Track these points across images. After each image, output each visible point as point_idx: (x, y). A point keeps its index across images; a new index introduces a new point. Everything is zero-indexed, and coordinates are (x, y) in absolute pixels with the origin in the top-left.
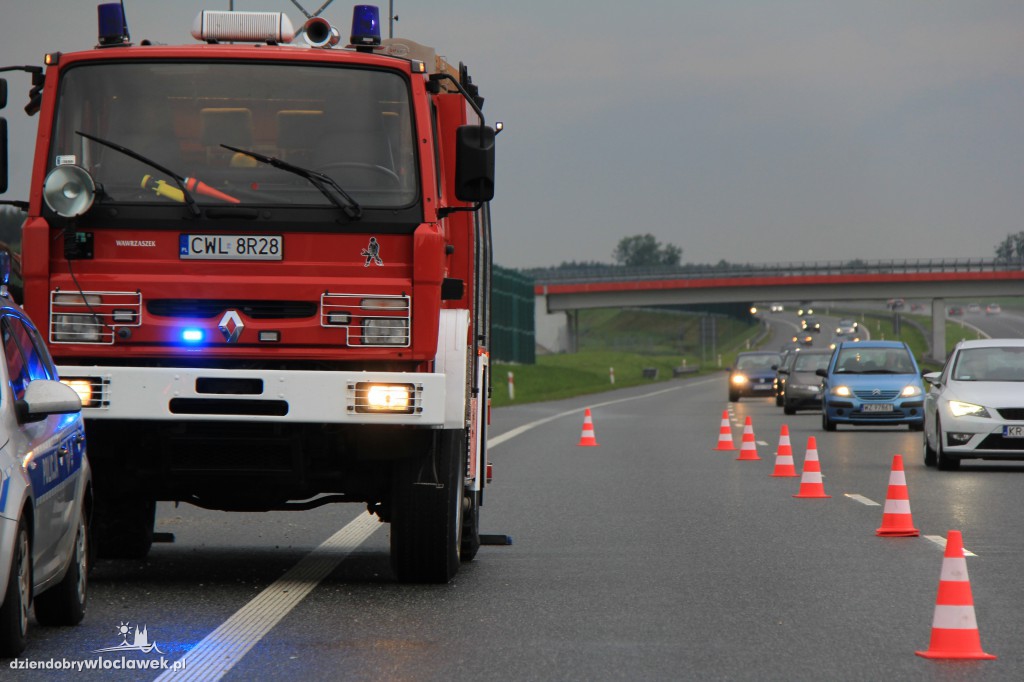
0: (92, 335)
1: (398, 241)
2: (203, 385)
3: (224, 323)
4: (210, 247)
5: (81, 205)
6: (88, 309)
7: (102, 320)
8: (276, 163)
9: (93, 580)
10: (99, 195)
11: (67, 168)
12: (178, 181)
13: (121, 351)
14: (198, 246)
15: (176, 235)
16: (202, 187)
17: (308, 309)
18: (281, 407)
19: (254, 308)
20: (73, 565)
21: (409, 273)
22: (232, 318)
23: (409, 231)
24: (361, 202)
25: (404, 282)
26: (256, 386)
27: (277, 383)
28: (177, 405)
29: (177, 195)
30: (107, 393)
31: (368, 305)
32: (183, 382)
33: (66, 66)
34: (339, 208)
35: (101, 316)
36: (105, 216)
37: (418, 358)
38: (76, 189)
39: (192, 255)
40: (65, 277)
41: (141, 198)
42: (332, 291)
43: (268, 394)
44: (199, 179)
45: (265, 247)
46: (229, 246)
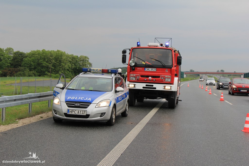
0: (134, 79)
1: (170, 69)
2: (146, 85)
3: (149, 78)
5: (133, 64)
6: (134, 76)
8: (156, 60)
10: (136, 63)
11: (132, 60)
12: (144, 62)
13: (138, 81)
14: (147, 69)
15: (144, 68)
16: (147, 63)
17: (159, 77)
18: (155, 88)
19: (153, 77)
21: (171, 73)
23: (171, 68)
24: (166, 65)
25: (170, 74)
26: (153, 86)
27: (155, 85)
28: (143, 88)
29: (144, 63)
30: (136, 86)
31: (166, 77)
32: (144, 85)
33: (133, 49)
34: (163, 65)
35: (135, 77)
36: (136, 66)
37: (171, 83)
38: (133, 63)
39: (146, 70)
40: (132, 72)
41: (140, 64)
42: (162, 75)
43: (154, 87)
44: (147, 62)
45: (154, 70)
46: (150, 69)
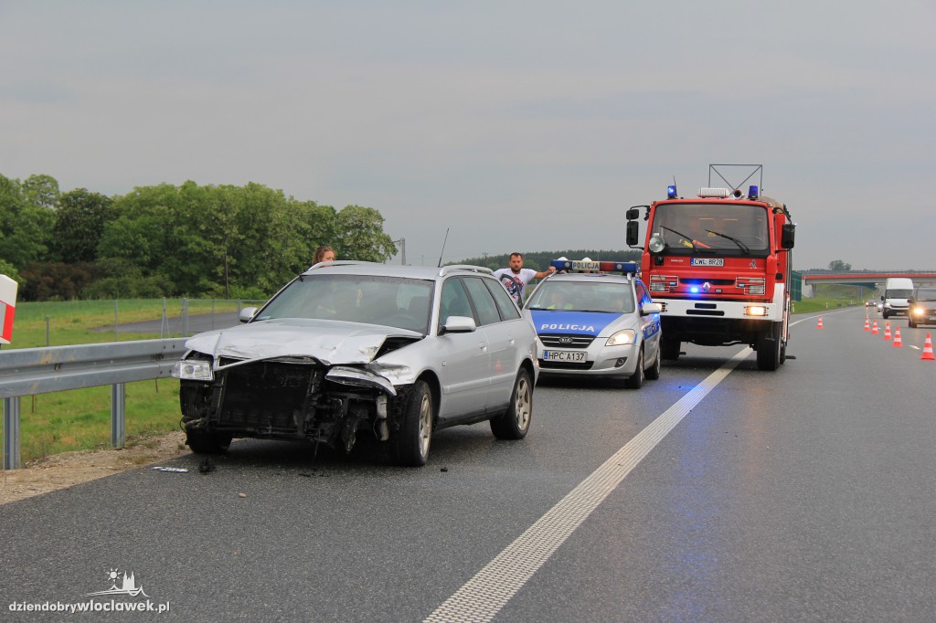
0: (663, 289)
1: (761, 261)
2: (697, 305)
3: (704, 286)
4: (700, 262)
5: (660, 248)
6: (662, 281)
7: (666, 285)
8: (722, 236)
9: (662, 366)
10: (666, 245)
11: (656, 237)
12: (691, 241)
13: (672, 295)
14: (696, 262)
15: (689, 258)
16: (699, 243)
17: (731, 282)
18: (722, 313)
19: (715, 282)
20: (656, 361)
21: (765, 271)
22: (707, 285)
23: (765, 258)
24: (750, 248)
25: (764, 274)
26: (714, 306)
27: (720, 306)
28: (688, 312)
29: (691, 246)
30: (667, 308)
31: (751, 281)
32: (691, 305)
33: (658, 205)
34: (743, 250)
35: (666, 284)
36: (667, 252)
37: (767, 298)
38: (659, 244)
39: (695, 264)
40: (655, 271)
41: (679, 247)
42: (739, 276)
43: (717, 309)
44: (698, 240)
45: (718, 262)
46: (707, 262)
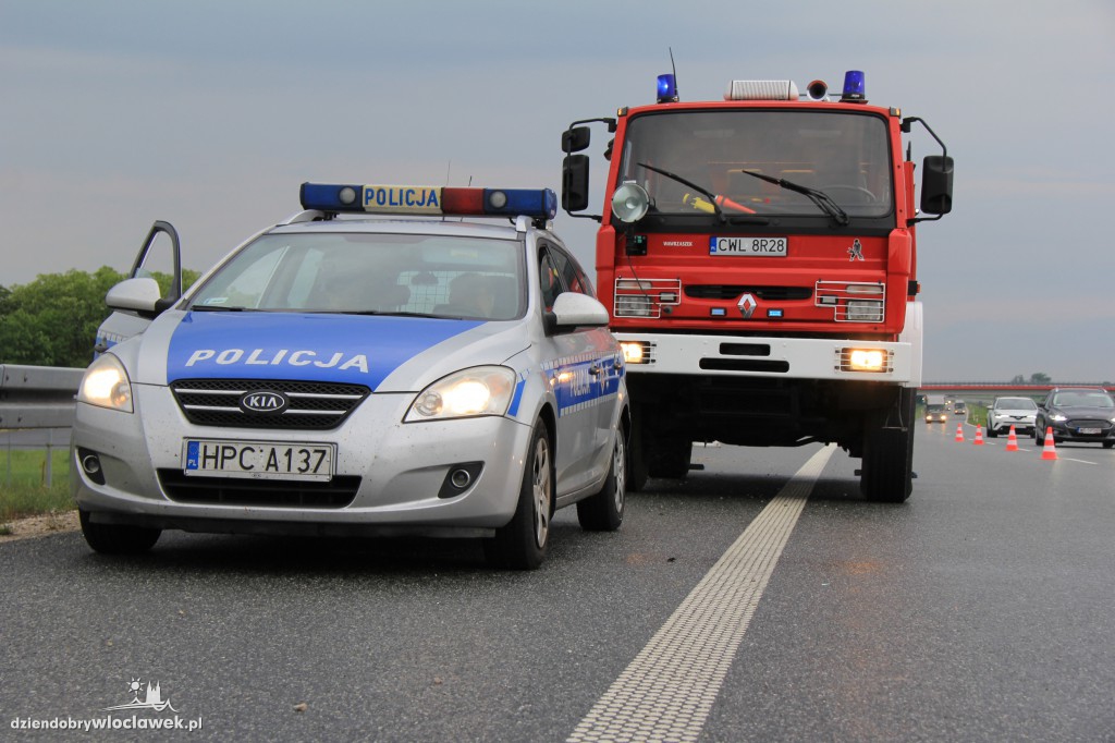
0: (642, 312)
1: (876, 242)
2: (725, 348)
3: (741, 303)
4: (732, 246)
5: (636, 214)
6: (642, 291)
7: (652, 299)
8: (784, 184)
10: (652, 208)
11: (628, 185)
12: (710, 198)
13: (665, 323)
14: (723, 246)
15: (706, 237)
16: (728, 202)
17: (804, 292)
18: (783, 366)
19: (766, 293)
21: (884, 266)
22: (748, 300)
23: (885, 235)
24: (849, 213)
25: (879, 273)
26: (765, 350)
27: (780, 348)
28: (705, 363)
29: (710, 208)
30: (654, 353)
31: (850, 290)
32: (710, 346)
33: (633, 117)
34: (832, 216)
35: (652, 297)
36: (654, 223)
37: (888, 330)
38: (636, 203)
39: (719, 252)
40: (626, 268)
41: (683, 211)
42: (824, 278)
43: (773, 356)
44: (725, 196)
45: (774, 246)
46: (747, 245)
